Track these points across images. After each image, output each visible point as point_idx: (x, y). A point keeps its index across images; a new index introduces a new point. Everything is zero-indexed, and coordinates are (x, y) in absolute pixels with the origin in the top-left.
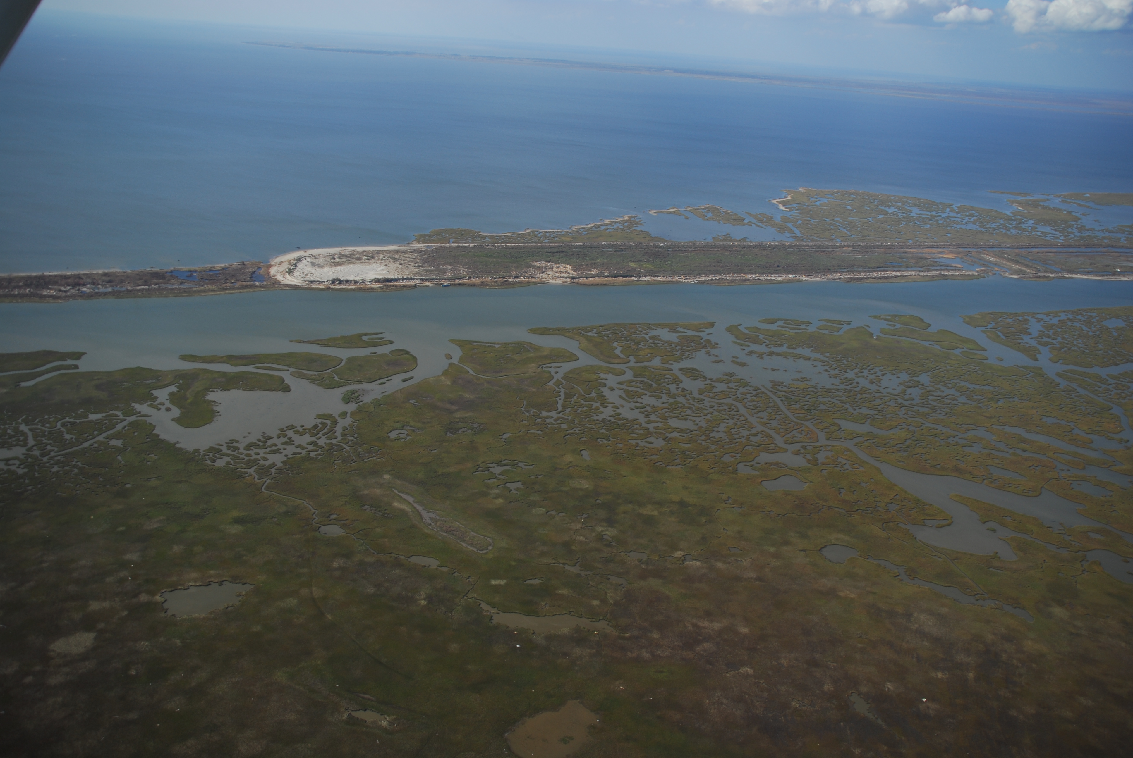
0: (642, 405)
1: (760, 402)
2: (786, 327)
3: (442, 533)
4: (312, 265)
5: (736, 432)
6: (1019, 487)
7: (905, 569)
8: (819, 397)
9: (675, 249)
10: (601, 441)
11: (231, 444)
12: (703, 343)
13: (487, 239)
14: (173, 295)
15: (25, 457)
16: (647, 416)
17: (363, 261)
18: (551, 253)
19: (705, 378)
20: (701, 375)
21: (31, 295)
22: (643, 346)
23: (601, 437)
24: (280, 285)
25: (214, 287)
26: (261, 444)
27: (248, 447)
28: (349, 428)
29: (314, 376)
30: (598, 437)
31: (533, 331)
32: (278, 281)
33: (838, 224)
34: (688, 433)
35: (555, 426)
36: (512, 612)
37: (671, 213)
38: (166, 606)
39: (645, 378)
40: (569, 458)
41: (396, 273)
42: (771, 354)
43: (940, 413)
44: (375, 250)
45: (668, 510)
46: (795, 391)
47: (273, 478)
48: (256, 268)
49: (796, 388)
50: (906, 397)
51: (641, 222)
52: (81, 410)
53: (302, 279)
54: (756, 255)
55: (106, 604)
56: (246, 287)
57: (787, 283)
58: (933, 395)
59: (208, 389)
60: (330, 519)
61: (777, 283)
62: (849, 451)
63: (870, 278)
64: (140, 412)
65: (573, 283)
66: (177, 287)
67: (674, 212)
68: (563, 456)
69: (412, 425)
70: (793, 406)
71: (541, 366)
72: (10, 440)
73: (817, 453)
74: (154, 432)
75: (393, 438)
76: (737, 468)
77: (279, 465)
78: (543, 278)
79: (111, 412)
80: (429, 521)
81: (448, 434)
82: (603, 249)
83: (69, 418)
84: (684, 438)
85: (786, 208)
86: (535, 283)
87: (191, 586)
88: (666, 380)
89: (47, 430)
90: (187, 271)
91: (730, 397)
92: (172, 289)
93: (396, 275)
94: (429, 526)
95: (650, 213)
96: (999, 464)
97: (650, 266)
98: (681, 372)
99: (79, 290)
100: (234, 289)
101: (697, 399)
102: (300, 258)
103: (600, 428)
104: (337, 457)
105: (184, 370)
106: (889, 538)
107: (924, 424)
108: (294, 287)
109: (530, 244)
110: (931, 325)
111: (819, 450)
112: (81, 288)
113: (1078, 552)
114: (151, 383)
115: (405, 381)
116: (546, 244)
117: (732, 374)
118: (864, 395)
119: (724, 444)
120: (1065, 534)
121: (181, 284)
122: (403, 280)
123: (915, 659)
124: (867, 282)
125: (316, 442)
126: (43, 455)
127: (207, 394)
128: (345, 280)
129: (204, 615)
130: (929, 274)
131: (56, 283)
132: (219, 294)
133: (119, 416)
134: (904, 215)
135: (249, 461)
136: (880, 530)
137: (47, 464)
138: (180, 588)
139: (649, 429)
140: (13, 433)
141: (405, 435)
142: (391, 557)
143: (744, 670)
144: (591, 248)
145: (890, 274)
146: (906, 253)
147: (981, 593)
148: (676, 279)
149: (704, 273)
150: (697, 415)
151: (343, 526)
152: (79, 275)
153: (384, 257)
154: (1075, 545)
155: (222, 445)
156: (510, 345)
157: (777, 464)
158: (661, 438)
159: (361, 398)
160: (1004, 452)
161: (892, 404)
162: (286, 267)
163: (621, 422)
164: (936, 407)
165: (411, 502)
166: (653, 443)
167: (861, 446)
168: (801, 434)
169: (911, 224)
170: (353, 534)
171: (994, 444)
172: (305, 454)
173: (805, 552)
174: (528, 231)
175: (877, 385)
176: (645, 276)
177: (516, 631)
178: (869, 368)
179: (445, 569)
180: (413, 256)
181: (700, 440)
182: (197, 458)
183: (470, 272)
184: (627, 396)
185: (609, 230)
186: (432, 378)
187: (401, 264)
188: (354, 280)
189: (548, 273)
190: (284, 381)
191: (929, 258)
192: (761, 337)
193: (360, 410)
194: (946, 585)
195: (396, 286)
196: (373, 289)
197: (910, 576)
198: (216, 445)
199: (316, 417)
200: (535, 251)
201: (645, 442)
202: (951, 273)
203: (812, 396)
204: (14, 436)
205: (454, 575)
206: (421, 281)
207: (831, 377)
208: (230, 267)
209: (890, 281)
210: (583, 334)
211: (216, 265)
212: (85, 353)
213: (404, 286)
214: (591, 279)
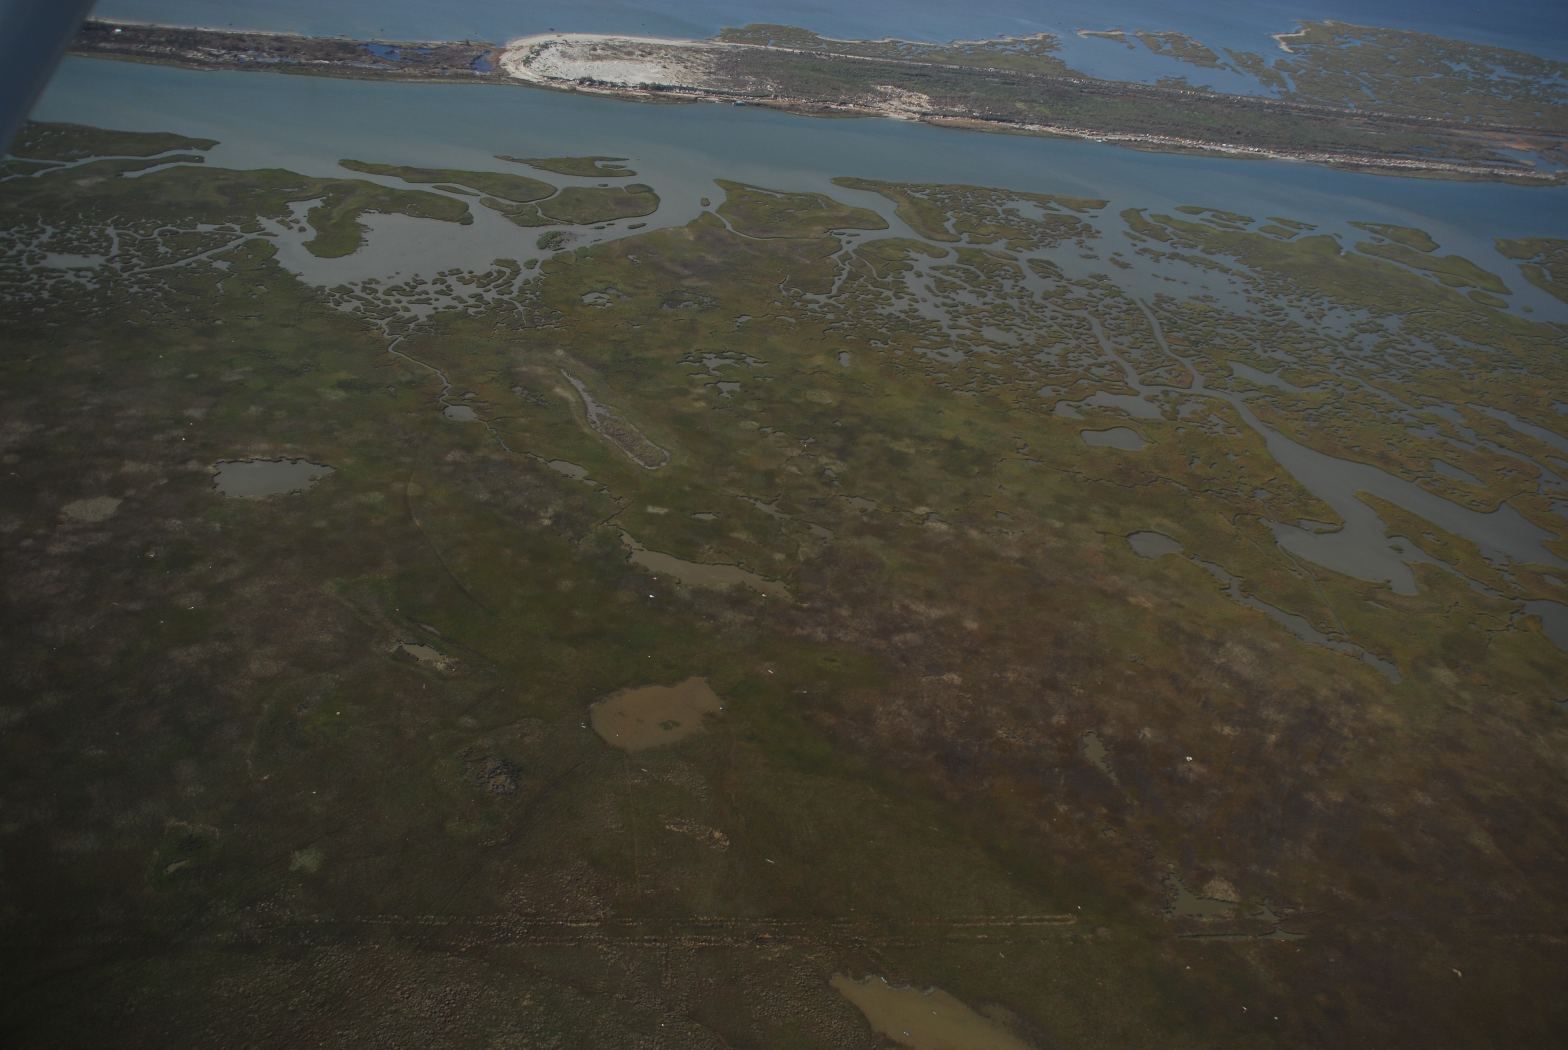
0: (955, 302)
1: (1128, 321)
2: (1212, 222)
3: (605, 436)
4: (561, 55)
5: (1074, 357)
6: (1468, 495)
7: (1241, 581)
8: (1220, 326)
9: (1093, 90)
10: (874, 343)
11: (369, 286)
12: (1078, 228)
13: (824, 46)
14: (358, 77)
15: (101, 270)
16: (955, 318)
17: (635, 57)
18: (907, 75)
19: (1061, 277)
20: (1057, 272)
21: (172, 56)
22: (989, 221)
23: (876, 338)
24: (508, 78)
25: (417, 72)
26: (408, 289)
27: (389, 292)
28: (532, 282)
29: (510, 208)
30: (871, 337)
31: (838, 181)
32: (507, 72)
33: (1361, 81)
34: (1004, 349)
35: (817, 314)
36: (661, 552)
37: (1109, 37)
38: (217, 479)
39: (973, 265)
40: (819, 360)
41: (675, 78)
42: (1173, 256)
43: (1393, 375)
44: (657, 43)
45: (931, 449)
46: (1186, 313)
47: (408, 336)
48: (483, 51)
49: (1190, 310)
50: (1351, 345)
51: (1059, 46)
52: (190, 218)
53: (541, 73)
54: (1213, 112)
55: (145, 467)
56: (462, 76)
57: (1243, 158)
58: (1394, 348)
59: (364, 209)
60: (463, 398)
61: (1227, 158)
62: (1231, 407)
63: (1375, 166)
64: (264, 229)
65: (923, 121)
66: (368, 67)
67: (1116, 36)
68: (812, 356)
69: (619, 288)
70: (1174, 334)
71: (831, 231)
72: (89, 245)
73: (1182, 404)
74: (274, 257)
75: (586, 302)
76: (1055, 407)
77: (423, 319)
78: (882, 109)
79: (227, 224)
80: (595, 418)
81: (665, 306)
82: (987, 79)
83: (171, 226)
84: (995, 355)
85: (1290, 49)
86: (868, 115)
87: (257, 459)
88: (1003, 273)
89: (139, 237)
90: (388, 46)
91: (1087, 309)
92: (361, 69)
93: (674, 81)
94: (591, 425)
95: (1079, 34)
96: (1452, 459)
97: (1045, 111)
98: (1029, 264)
99: (236, 56)
100: (443, 76)
101: (1035, 305)
102: (547, 44)
103: (880, 326)
104: (502, 318)
105: (340, 180)
106: (1237, 536)
107: (1362, 387)
108: (527, 84)
109: (881, 60)
110: (1439, 247)
111: (1186, 400)
112: (238, 53)
113: (1514, 599)
114: (292, 192)
115: (632, 228)
116: (905, 62)
117: (1100, 278)
118: (1289, 333)
119: (1050, 372)
120: (1506, 571)
121: (374, 62)
122: (680, 90)
123: (1200, 704)
124: (1368, 171)
125: (482, 295)
126: (124, 270)
127: (360, 215)
128: (599, 81)
129: (260, 498)
130: (1472, 170)
131: (208, 43)
132: (420, 82)
133: (236, 231)
134: (1478, 76)
135: (384, 310)
136: (1228, 523)
137: (126, 282)
138: (241, 460)
139: (949, 336)
140: (95, 237)
141: (604, 301)
142: (526, 457)
143: (949, 676)
144: (970, 74)
145: (1409, 164)
146: (1451, 135)
147: (1338, 632)
148: (1077, 133)
149: (1122, 130)
150: (1028, 326)
151: (477, 410)
152: (242, 35)
153: (666, 55)
154: (1515, 588)
155: (357, 285)
156: (799, 197)
157: (1116, 410)
158: (962, 352)
159: (563, 245)
160: (1468, 443)
161: (1327, 351)
162: (525, 54)
163: (913, 321)
164: (1391, 366)
165: (580, 389)
166: (947, 356)
167: (1252, 403)
168: (1170, 374)
169: (1483, 91)
170: (487, 422)
171: (1457, 430)
172: (461, 309)
173: (1105, 535)
174: (886, 41)
175: (1315, 321)
176: (1032, 124)
177: (656, 577)
178: (1313, 296)
179: (592, 483)
180: (708, 58)
181: (1018, 362)
182: (318, 297)
183: (780, 88)
184: (937, 288)
185: (1006, 52)
186: (671, 229)
187: (686, 67)
188: (612, 83)
189: (891, 102)
190: (468, 209)
191: (1486, 148)
192: (1169, 230)
193: (556, 260)
194: (1292, 613)
195: (668, 97)
196: (634, 97)
197: (1244, 591)
198: (350, 283)
199: (493, 262)
200: (885, 70)
201: (937, 353)
202: (1510, 173)
203: (1209, 324)
204: (96, 241)
205: (601, 492)
206: (706, 94)
207: (1249, 301)
208: (447, 47)
209: (1405, 174)
210: (908, 194)
211: (429, 42)
212: (218, 143)
213: (679, 99)
214: (950, 119)
